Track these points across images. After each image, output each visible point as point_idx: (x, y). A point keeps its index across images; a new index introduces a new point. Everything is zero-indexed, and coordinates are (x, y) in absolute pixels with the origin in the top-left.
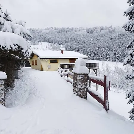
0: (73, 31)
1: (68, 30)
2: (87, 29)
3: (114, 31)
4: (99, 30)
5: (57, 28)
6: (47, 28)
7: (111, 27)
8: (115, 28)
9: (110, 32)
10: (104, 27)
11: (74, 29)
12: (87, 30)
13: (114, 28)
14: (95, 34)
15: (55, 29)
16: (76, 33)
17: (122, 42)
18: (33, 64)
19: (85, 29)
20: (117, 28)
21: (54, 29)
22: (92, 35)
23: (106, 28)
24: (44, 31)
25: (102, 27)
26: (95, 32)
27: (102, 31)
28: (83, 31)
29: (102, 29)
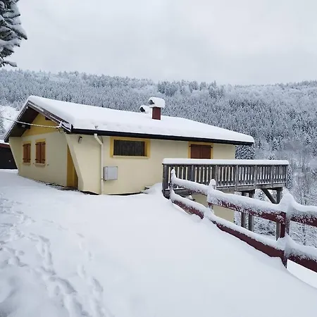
0: (127, 87)
1: (116, 81)
2: (161, 84)
3: (221, 93)
4: (187, 88)
5: (88, 74)
6: (63, 72)
7: (214, 85)
8: (223, 87)
9: (213, 95)
10: (199, 84)
11: (130, 82)
12: (159, 86)
13: (220, 88)
14: (179, 97)
15: (85, 77)
16: (135, 90)
17: (241, 120)
18: (27, 159)
19: (157, 83)
20: (226, 88)
21: (80, 77)
22: (172, 98)
23: (203, 85)
24: (56, 80)
25: (195, 83)
26: (178, 92)
27: (194, 91)
28: (151, 87)
29: (194, 86)
